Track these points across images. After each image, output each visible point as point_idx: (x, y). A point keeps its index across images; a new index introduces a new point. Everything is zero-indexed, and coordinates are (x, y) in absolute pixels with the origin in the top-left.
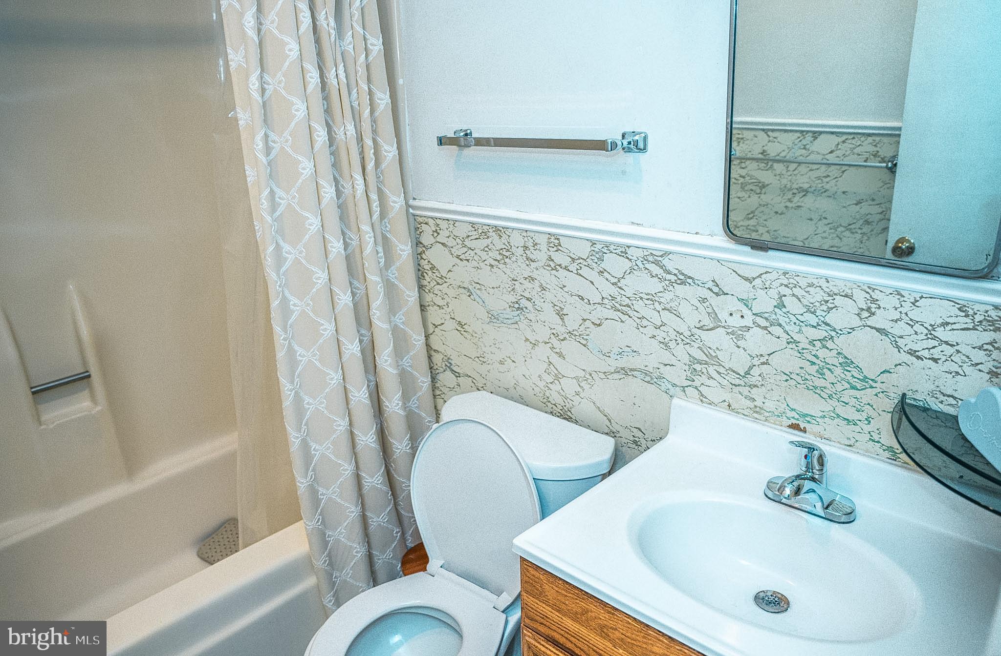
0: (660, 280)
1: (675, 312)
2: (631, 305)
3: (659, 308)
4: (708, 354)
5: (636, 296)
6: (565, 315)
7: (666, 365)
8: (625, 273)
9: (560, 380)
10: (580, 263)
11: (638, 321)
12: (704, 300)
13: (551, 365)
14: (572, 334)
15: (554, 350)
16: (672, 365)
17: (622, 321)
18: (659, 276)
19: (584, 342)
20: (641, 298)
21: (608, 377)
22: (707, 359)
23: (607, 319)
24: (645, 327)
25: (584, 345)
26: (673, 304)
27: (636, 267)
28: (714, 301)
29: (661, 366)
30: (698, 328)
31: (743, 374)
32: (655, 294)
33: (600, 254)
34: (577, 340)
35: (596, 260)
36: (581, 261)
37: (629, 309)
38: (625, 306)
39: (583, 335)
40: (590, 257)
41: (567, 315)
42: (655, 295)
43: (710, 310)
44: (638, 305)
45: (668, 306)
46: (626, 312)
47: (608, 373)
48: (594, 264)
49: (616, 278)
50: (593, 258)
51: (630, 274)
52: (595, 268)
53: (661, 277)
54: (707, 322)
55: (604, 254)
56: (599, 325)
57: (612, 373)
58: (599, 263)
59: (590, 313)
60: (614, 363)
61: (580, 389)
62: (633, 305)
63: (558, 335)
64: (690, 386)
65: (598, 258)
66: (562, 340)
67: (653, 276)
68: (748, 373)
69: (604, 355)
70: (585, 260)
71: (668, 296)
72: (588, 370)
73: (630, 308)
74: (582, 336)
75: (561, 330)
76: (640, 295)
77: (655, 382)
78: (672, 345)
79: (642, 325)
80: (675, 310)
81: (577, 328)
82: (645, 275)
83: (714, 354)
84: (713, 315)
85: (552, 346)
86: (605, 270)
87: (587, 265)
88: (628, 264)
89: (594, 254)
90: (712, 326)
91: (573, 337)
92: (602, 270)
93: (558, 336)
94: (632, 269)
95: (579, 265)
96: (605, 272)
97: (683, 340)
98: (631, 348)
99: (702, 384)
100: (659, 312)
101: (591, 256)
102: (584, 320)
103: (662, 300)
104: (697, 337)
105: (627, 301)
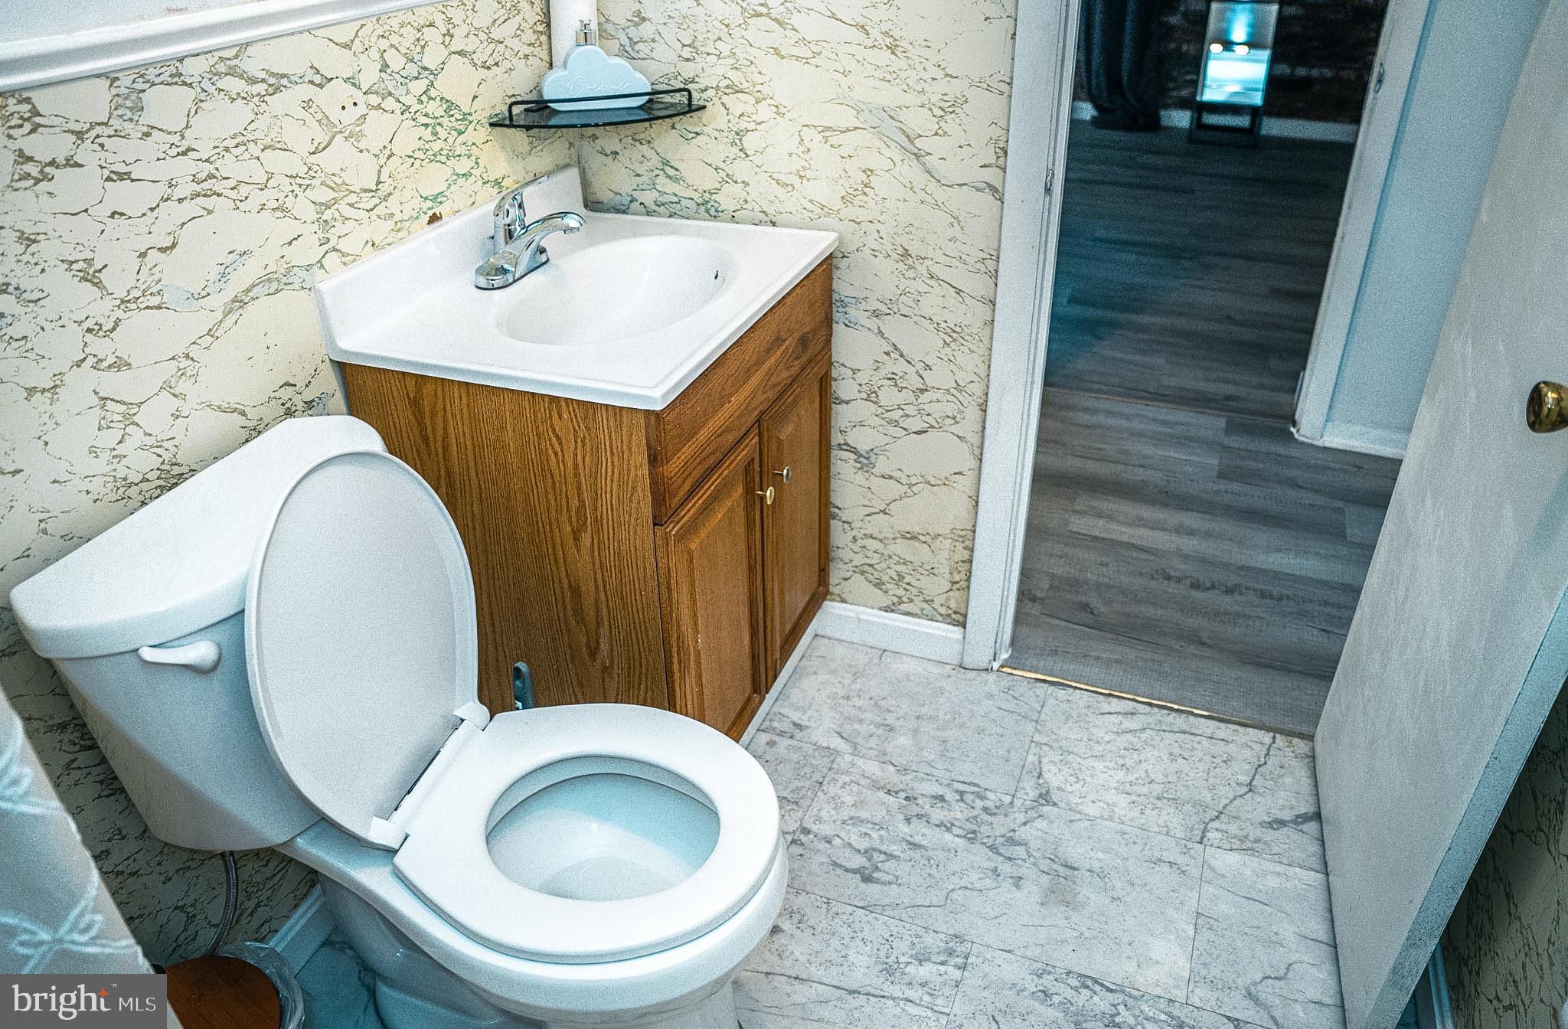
0: (245, 101)
1: (279, 146)
2: (214, 172)
3: (255, 150)
4: (334, 186)
5: (217, 150)
6: (100, 271)
7: (290, 243)
8: (188, 115)
9: (135, 419)
10: (98, 136)
11: (233, 194)
12: (308, 104)
13: (109, 402)
14: (129, 301)
15: (105, 364)
16: (299, 236)
17: (210, 212)
18: (243, 95)
19: (155, 301)
20: (227, 150)
21: (216, 334)
22: (335, 195)
23: (183, 224)
24: (246, 198)
25: (159, 308)
26: (273, 135)
27: (203, 96)
28: (320, 96)
29: (286, 250)
30: (313, 153)
31: (374, 188)
32: (245, 129)
33: (133, 98)
34: (142, 306)
35: (129, 114)
36: (98, 130)
37: (214, 180)
38: (206, 180)
39: (149, 287)
40: (115, 113)
41: (106, 266)
42: (245, 133)
43: (319, 116)
44: (228, 166)
45: (268, 141)
46: (211, 190)
47: (215, 328)
48: (127, 125)
49: (176, 133)
50: (120, 112)
51: (196, 113)
52: (131, 131)
53: (246, 96)
54: (322, 137)
55: (141, 95)
56: (174, 246)
57: (221, 322)
58: (135, 118)
59: (150, 233)
60: (218, 301)
61: (177, 402)
62: (217, 169)
63: (101, 325)
64: (327, 252)
65: (131, 109)
66: (114, 329)
67: (234, 99)
68: (378, 183)
69: (197, 299)
70: (106, 124)
71: (263, 122)
72: (180, 351)
73: (215, 177)
74: (149, 292)
75: (101, 309)
76: (223, 145)
77: (285, 284)
78: (290, 202)
79: (241, 198)
80: (279, 142)
81: (133, 283)
82: (220, 103)
83: (340, 182)
84: (325, 121)
85: (95, 360)
86: (153, 128)
87: (113, 133)
88: (189, 94)
89: (120, 101)
90: (327, 138)
91: (133, 306)
92: (145, 129)
93: (101, 329)
94: (198, 101)
95: (97, 140)
96: (155, 132)
97: (300, 185)
98: (236, 253)
99: (339, 237)
100: (258, 158)
101: (116, 109)
102: (143, 255)
103: (258, 135)
104: (315, 168)
105: (208, 168)
